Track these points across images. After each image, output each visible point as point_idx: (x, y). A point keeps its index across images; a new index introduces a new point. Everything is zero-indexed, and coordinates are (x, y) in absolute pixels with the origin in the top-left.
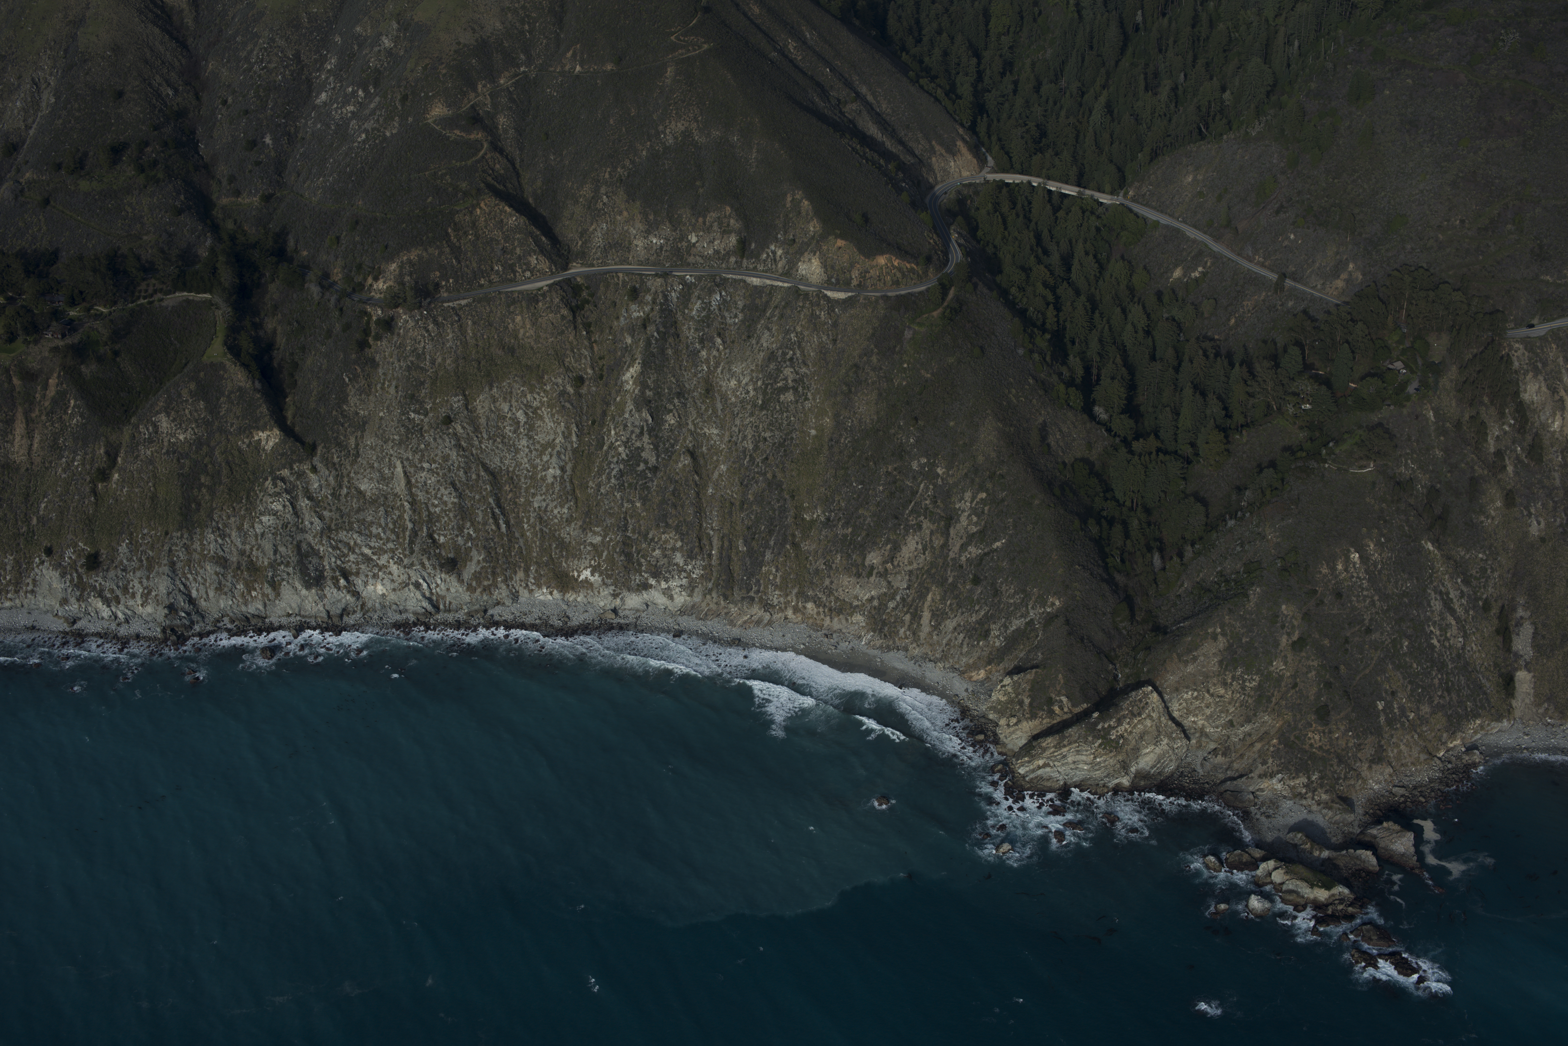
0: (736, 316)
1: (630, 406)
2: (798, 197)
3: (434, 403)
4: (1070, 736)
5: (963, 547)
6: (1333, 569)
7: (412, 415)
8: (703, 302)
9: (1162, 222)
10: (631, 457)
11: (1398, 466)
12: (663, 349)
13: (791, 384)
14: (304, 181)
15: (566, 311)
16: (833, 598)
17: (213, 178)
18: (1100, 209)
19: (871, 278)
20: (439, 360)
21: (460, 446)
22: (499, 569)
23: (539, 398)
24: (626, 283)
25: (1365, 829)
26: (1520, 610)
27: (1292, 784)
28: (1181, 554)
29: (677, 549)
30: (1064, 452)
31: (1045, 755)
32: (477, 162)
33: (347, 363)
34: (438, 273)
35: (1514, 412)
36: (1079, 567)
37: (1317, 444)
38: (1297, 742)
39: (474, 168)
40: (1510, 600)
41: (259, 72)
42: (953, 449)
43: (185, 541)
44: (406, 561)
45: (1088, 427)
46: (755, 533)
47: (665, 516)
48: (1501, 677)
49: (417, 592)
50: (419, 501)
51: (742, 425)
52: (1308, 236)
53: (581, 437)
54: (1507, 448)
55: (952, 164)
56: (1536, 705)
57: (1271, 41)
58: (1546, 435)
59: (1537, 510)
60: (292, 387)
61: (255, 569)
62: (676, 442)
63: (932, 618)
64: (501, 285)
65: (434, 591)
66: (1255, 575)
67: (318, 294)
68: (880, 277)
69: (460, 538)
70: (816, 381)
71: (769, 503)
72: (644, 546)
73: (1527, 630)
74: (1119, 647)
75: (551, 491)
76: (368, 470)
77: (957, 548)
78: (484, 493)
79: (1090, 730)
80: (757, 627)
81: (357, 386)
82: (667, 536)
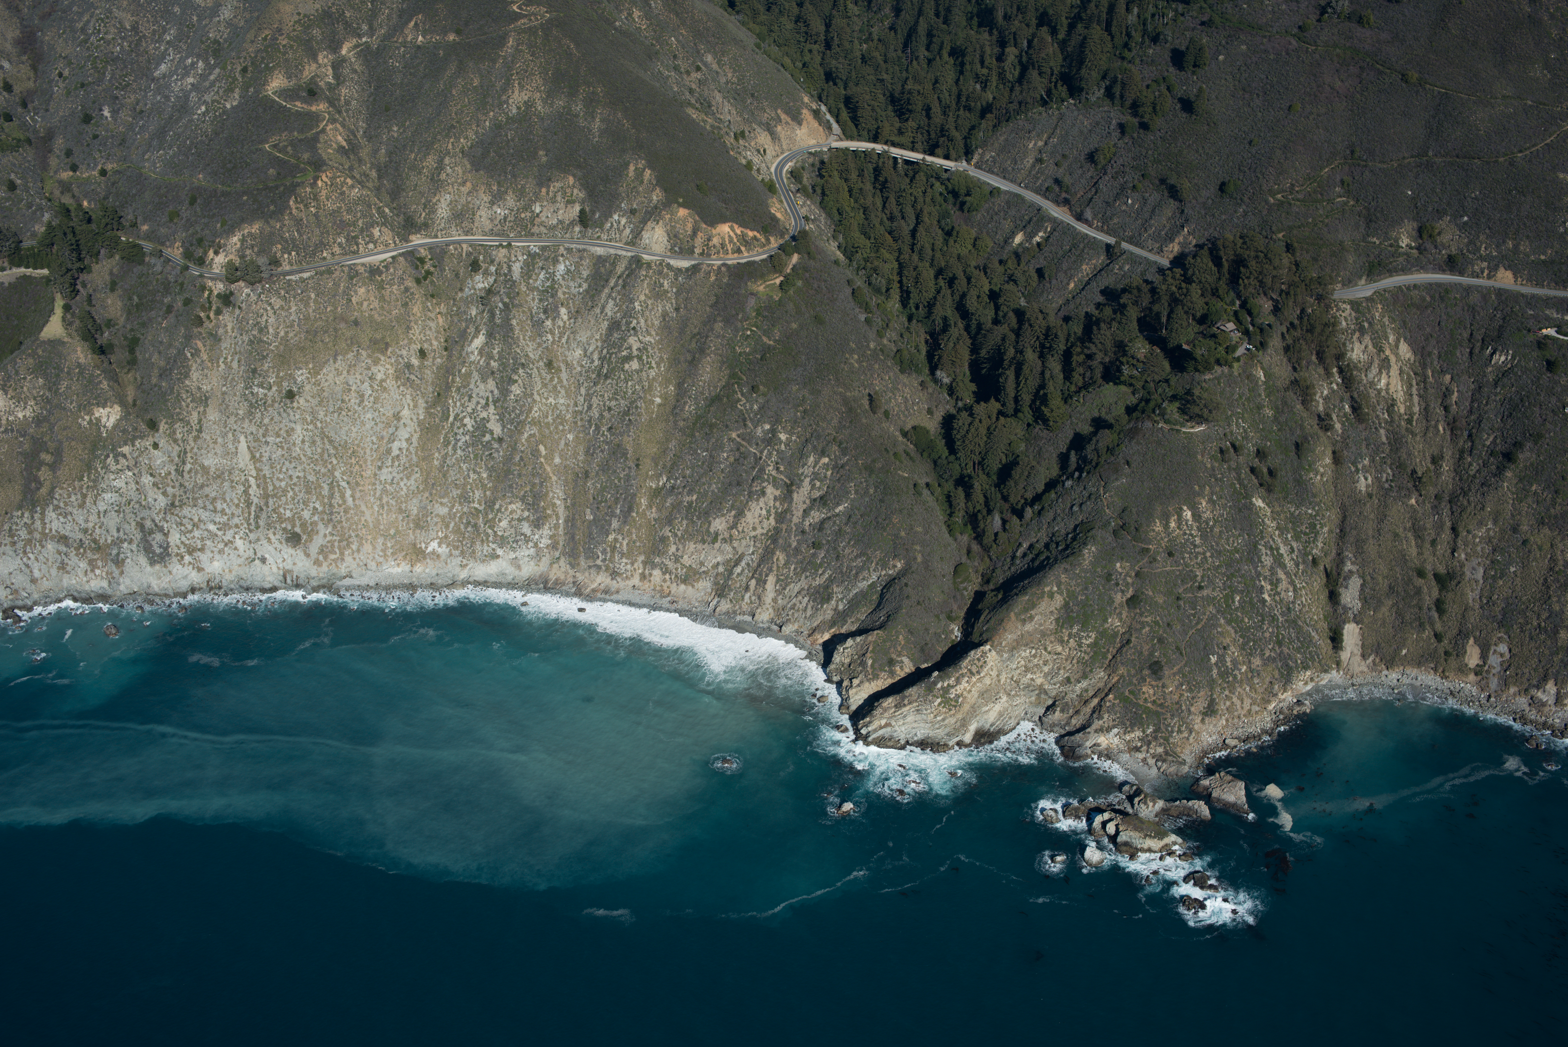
0: (580, 286)
1: (475, 377)
2: (640, 166)
3: (277, 377)
4: (910, 695)
5: (806, 512)
6: (1166, 526)
7: (256, 390)
8: (547, 273)
9: (1003, 188)
10: (476, 429)
11: (1229, 425)
12: (507, 321)
13: (635, 353)
14: (144, 154)
15: (410, 283)
16: (679, 566)
17: (50, 151)
18: (945, 176)
19: (714, 246)
20: (282, 334)
21: (304, 420)
22: (345, 543)
23: (384, 370)
24: (469, 254)
25: (1198, 780)
26: (1349, 563)
27: (1128, 738)
28: (1020, 514)
29: (524, 519)
30: (906, 417)
31: (886, 715)
32: (318, 133)
33: (188, 338)
34: (279, 246)
35: (1341, 371)
36: (919, 529)
37: (1152, 404)
38: (1131, 697)
39: (315, 139)
40: (1339, 554)
41: (96, 44)
42: (795, 414)
43: (25, 520)
44: (252, 536)
45: (930, 390)
46: (601, 502)
47: (511, 486)
48: (1330, 629)
49: (264, 567)
50: (265, 475)
51: (587, 395)
52: (1145, 200)
53: (426, 408)
54: (1335, 406)
55: (798, 132)
56: (1364, 656)
57: (1111, 8)
58: (1373, 393)
59: (1364, 466)
60: (132, 363)
61: (98, 547)
62: (522, 412)
63: (777, 582)
64: (344, 258)
65: (281, 566)
66: (1090, 534)
67: (158, 268)
68: (723, 245)
69: (306, 511)
70: (659, 349)
71: (615, 471)
72: (490, 516)
73: (1355, 583)
74: (959, 607)
75: (397, 463)
76: (212, 446)
77: (800, 513)
78: (330, 466)
79: (930, 689)
80: (604, 595)
81: (199, 361)
82: (513, 506)
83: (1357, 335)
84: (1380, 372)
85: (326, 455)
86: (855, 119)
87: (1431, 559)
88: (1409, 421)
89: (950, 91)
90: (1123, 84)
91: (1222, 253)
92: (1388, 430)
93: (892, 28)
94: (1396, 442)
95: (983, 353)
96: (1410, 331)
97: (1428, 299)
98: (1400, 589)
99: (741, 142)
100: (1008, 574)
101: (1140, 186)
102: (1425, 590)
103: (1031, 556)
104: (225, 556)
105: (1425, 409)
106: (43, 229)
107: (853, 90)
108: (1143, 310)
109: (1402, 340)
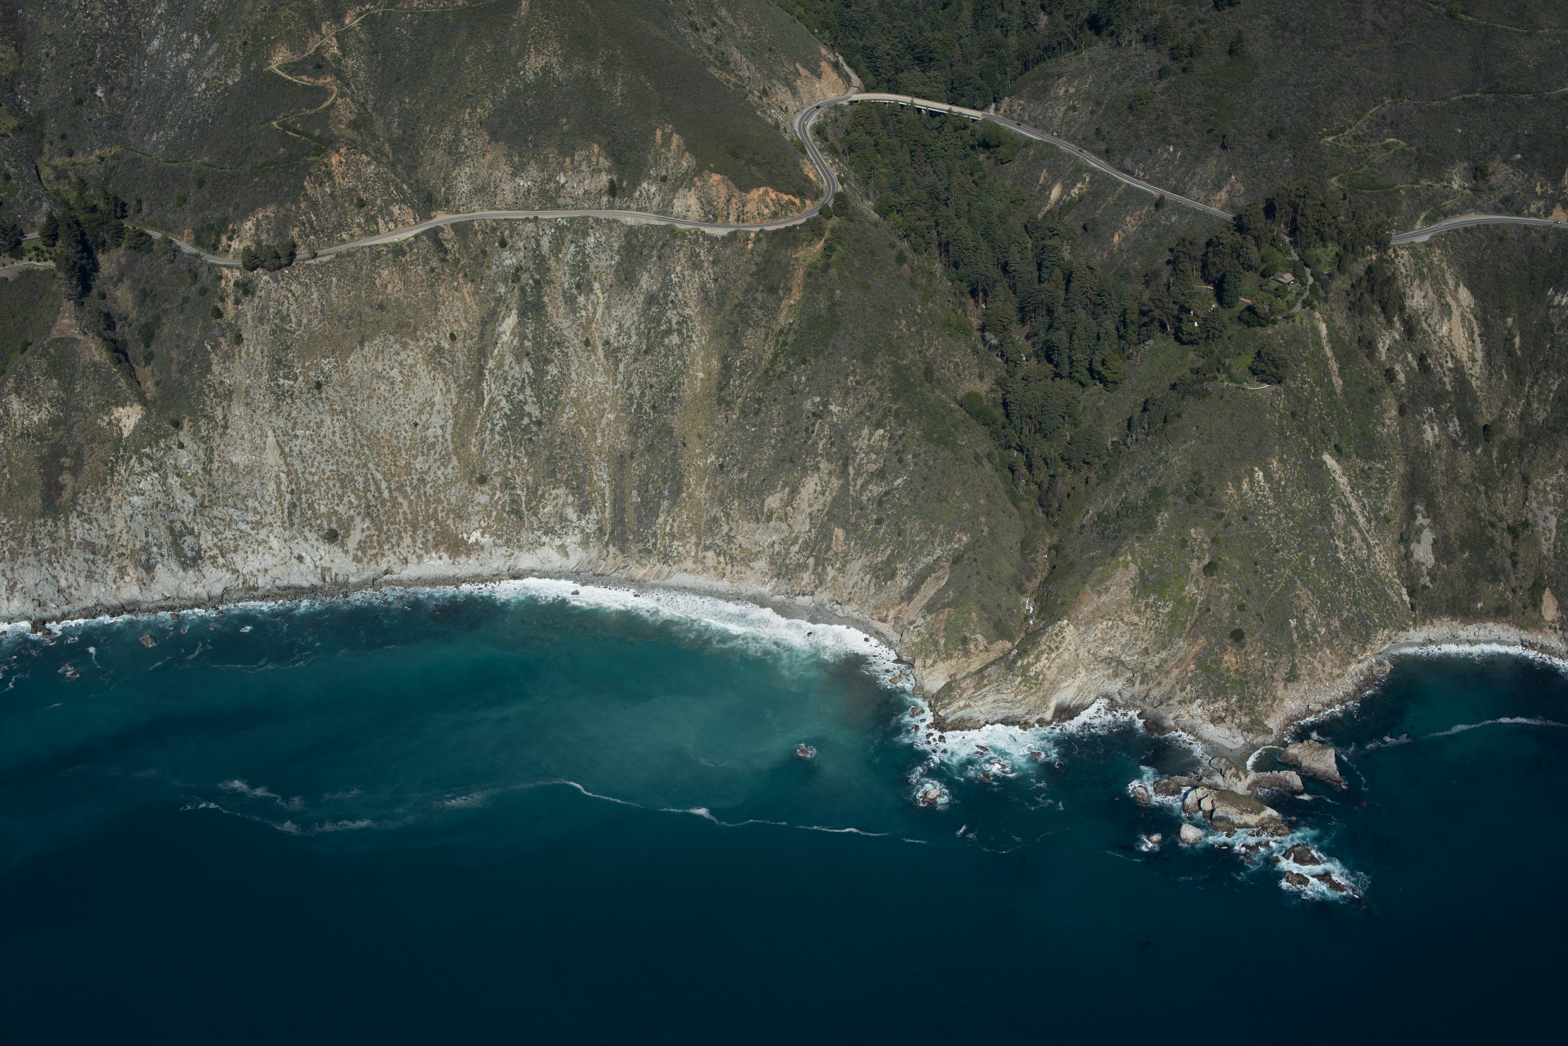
0: (612, 258)
1: (509, 359)
2: (667, 131)
3: (303, 367)
4: (990, 675)
5: (864, 486)
6: (1239, 488)
7: (281, 381)
8: (577, 246)
9: (1034, 137)
10: (514, 411)
11: (1294, 382)
12: (539, 298)
13: (675, 327)
14: (143, 135)
16: (733, 546)
17: (43, 136)
18: (972, 125)
19: (750, 212)
20: (305, 321)
21: (334, 410)
22: (384, 537)
23: (413, 355)
24: (494, 230)
25: (1286, 748)
26: (1420, 517)
27: (1211, 708)
29: (568, 504)
30: (958, 382)
31: (965, 696)
32: (328, 108)
33: (208, 330)
34: (296, 230)
35: (1402, 319)
36: (983, 500)
38: (1214, 666)
39: (325, 115)
40: (1409, 509)
41: (83, 20)
42: (846, 386)
43: (49, 528)
44: (287, 534)
45: (981, 353)
46: (648, 483)
47: (553, 472)
49: (301, 566)
50: (296, 470)
51: (627, 372)
52: (1188, 148)
53: (460, 393)
54: (1398, 356)
55: (818, 85)
58: (1435, 341)
59: (1430, 416)
60: (149, 357)
61: (126, 553)
62: (560, 393)
63: (836, 560)
65: (318, 563)
66: (1162, 501)
68: (758, 211)
69: (341, 506)
70: (700, 322)
71: (661, 451)
72: (534, 503)
73: (1427, 537)
74: (1031, 581)
75: (433, 451)
76: (239, 441)
77: (858, 487)
78: (363, 458)
79: (1009, 668)
80: (657, 581)
81: (220, 354)
82: (557, 492)
83: (1417, 282)
84: (1441, 319)
85: (358, 446)
86: (876, 71)
87: (1503, 509)
92: (1452, 378)
94: (1461, 390)
96: (1470, 278)
97: (1486, 240)
98: (1474, 541)
99: (764, 99)
100: (1077, 543)
101: (1182, 131)
102: (1499, 541)
104: (259, 556)
105: (1488, 355)
106: (45, 220)
109: (1462, 286)
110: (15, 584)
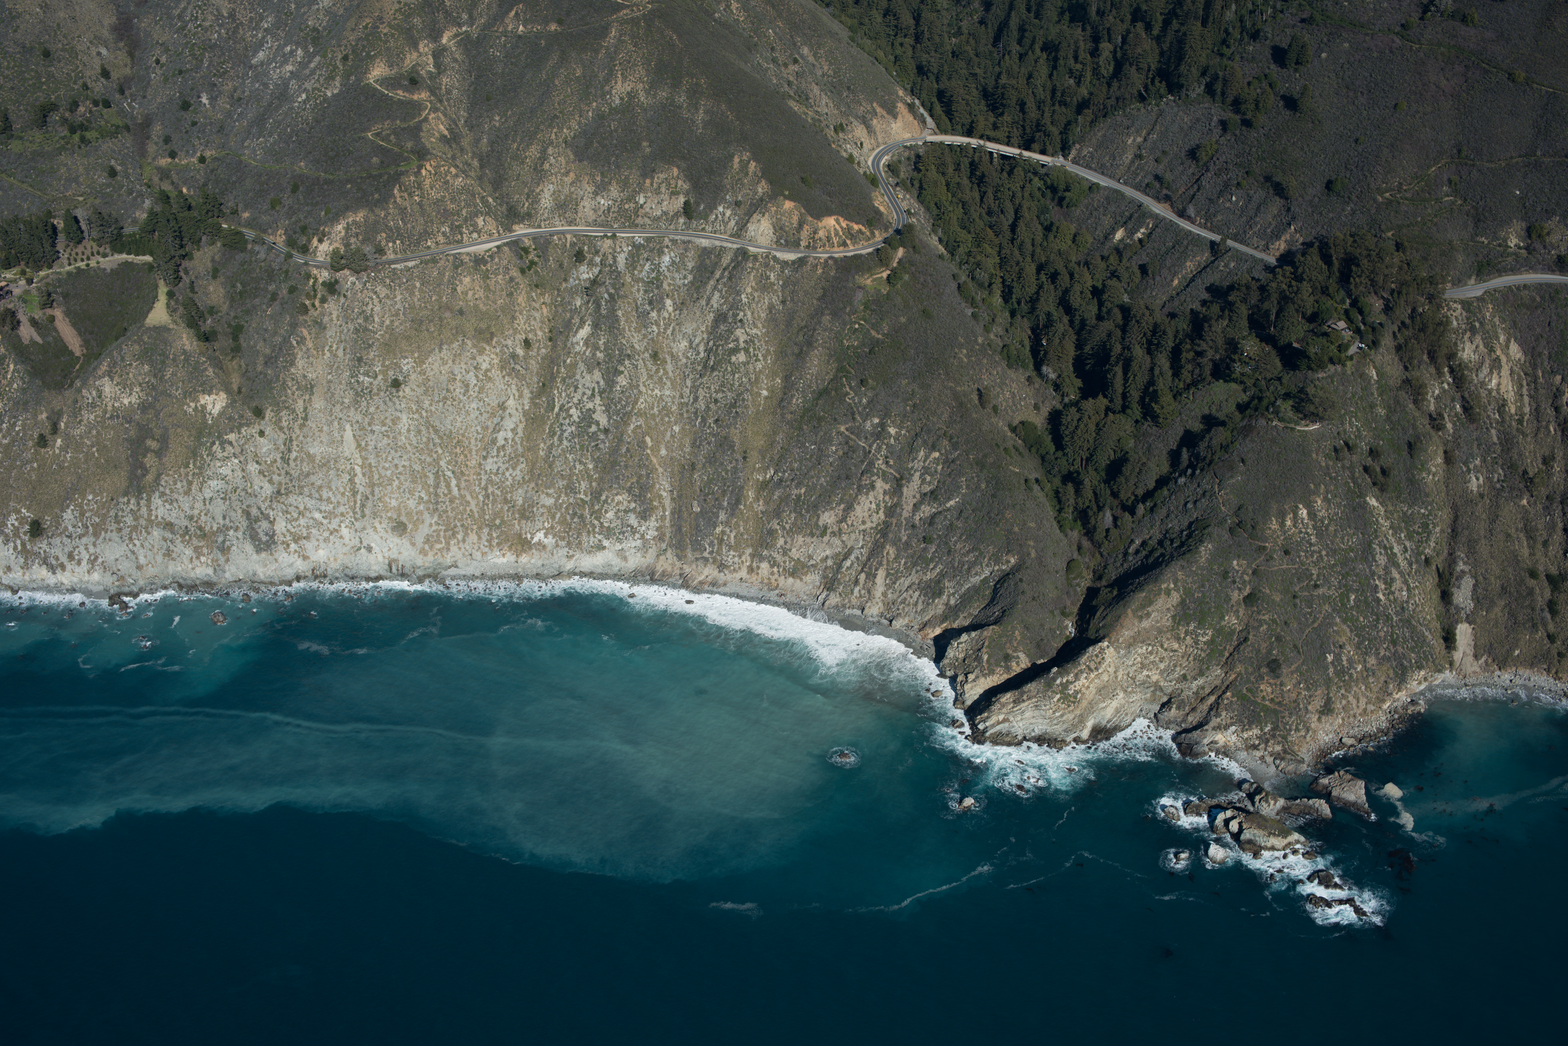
0: (685, 278)
1: (581, 367)
2: (745, 158)
3: (383, 366)
4: (1030, 691)
5: (916, 507)
6: (1282, 524)
7: (361, 378)
8: (652, 264)
9: (1102, 183)
10: (582, 419)
11: (1342, 424)
12: (613, 311)
13: (742, 345)
14: (243, 141)
15: (515, 273)
16: (787, 559)
17: (148, 138)
18: (1043, 171)
19: (820, 239)
20: (388, 322)
21: (410, 408)
22: (450, 533)
23: (488, 359)
24: (573, 245)
25: (1316, 779)
26: (1461, 563)
27: (1245, 736)
28: (1132, 511)
29: (630, 511)
30: (1014, 412)
31: (1004, 710)
32: (421, 122)
33: (294, 326)
34: (384, 235)
35: (1452, 371)
36: (1032, 525)
37: (1265, 402)
38: (1249, 695)
39: (418, 128)
40: (1451, 554)
41: (194, 30)
42: (905, 409)
43: (131, 506)
44: (358, 525)
45: (1037, 386)
46: (708, 494)
47: (617, 478)
48: (1443, 629)
49: (370, 555)
50: (370, 464)
51: (693, 387)
52: (1250, 198)
53: (531, 399)
54: (1446, 406)
55: (893, 125)
56: (1476, 657)
57: (1208, 6)
58: (1483, 393)
59: (1475, 466)
60: (236, 350)
61: (203, 535)
62: (627, 403)
63: (887, 577)
64: (448, 247)
65: (386, 555)
66: (1206, 531)
67: (262, 256)
68: (829, 238)
69: (411, 501)
70: (766, 342)
71: (722, 464)
72: (597, 507)
73: (1468, 583)
74: (1073, 604)
75: (502, 453)
76: (317, 434)
77: (910, 507)
78: (435, 456)
79: (1049, 685)
80: (713, 587)
81: (304, 349)
82: (619, 498)
83: (1468, 334)
84: (1491, 372)
85: (431, 445)
86: (949, 113)
87: (1543, 559)
88: (1520, 422)
89: (1044, 87)
90: (1225, 81)
91: (1332, 251)
92: (1499, 431)
93: (982, 22)
94: (1507, 442)
95: (1087, 349)
96: (1520, 331)
97: (1538, 299)
98: (1512, 590)
99: (841, 135)
100: (1121, 570)
101: (1244, 183)
102: (1538, 591)
103: (1144, 553)
104: (330, 545)
105: (1536, 409)
106: (145, 215)
107: (945, 84)
108: (1251, 308)
109: (1512, 340)
110: (96, 558)
